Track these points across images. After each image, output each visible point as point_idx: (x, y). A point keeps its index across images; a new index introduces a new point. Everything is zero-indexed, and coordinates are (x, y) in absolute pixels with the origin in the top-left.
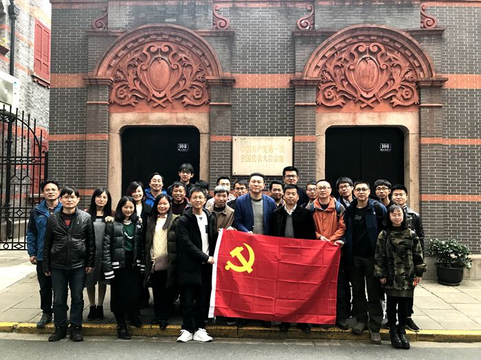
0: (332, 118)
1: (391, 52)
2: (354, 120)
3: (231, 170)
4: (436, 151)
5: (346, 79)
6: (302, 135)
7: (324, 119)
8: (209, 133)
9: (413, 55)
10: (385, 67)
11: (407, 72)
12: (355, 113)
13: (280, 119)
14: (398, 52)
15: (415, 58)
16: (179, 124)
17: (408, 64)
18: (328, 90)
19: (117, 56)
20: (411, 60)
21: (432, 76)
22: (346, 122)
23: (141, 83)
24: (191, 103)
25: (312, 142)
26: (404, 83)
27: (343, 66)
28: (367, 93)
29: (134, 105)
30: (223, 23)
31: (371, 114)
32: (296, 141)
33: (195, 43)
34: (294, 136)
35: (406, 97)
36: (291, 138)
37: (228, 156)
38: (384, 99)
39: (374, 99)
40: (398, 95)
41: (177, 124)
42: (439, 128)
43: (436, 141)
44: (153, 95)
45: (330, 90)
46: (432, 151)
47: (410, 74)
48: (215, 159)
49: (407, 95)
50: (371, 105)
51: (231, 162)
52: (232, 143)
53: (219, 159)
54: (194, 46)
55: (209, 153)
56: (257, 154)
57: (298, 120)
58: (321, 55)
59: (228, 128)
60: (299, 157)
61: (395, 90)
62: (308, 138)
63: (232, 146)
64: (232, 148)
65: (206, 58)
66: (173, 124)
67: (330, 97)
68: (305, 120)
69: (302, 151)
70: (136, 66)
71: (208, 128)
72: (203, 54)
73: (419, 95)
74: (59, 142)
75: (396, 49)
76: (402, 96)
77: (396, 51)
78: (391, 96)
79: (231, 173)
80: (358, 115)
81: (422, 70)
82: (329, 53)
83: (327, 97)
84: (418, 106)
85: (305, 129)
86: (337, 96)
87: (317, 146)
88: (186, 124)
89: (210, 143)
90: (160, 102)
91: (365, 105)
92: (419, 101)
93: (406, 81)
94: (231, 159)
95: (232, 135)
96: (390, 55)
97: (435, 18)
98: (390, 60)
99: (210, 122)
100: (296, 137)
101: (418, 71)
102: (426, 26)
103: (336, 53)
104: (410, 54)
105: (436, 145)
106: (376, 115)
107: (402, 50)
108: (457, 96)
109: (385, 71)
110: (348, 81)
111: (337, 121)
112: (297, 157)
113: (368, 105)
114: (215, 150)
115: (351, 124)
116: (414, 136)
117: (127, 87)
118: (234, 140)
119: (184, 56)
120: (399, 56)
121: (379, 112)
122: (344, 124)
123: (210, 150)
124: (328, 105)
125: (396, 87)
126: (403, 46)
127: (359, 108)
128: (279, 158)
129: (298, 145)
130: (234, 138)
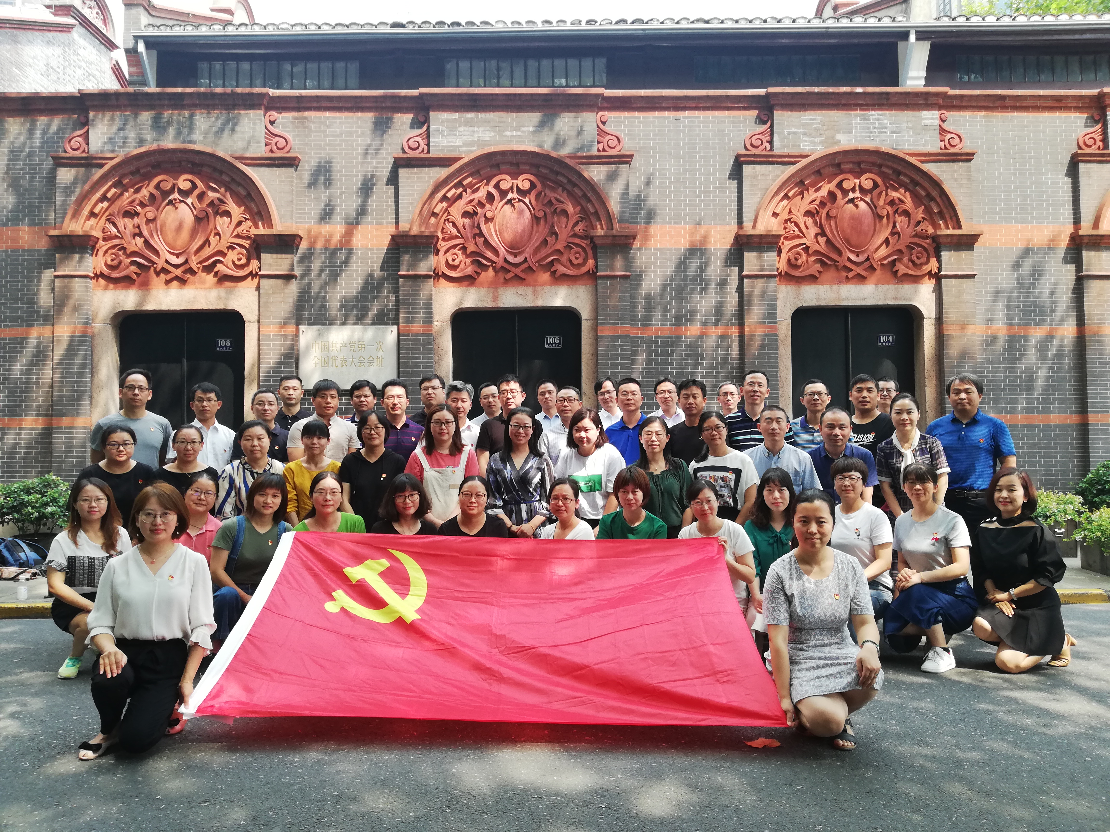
0: (460, 295)
1: (553, 189)
2: (495, 298)
4: (620, 346)
5: (481, 234)
6: (411, 322)
7: (447, 297)
8: (258, 321)
9: (585, 195)
10: (541, 214)
11: (576, 224)
12: (497, 288)
13: (377, 297)
14: (564, 189)
15: (589, 200)
16: (211, 307)
17: (578, 208)
18: (452, 251)
19: (104, 198)
20: (583, 202)
21: (612, 229)
22: (483, 301)
23: (146, 242)
24: (229, 272)
25: (429, 335)
26: (571, 240)
27: (476, 213)
28: (516, 256)
29: (135, 277)
30: (282, 143)
31: (522, 290)
32: (401, 332)
33: (234, 176)
34: (398, 325)
35: (576, 262)
36: (395, 328)
37: (291, 359)
38: (540, 265)
39: (525, 266)
40: (564, 259)
41: (206, 307)
42: (626, 310)
43: (620, 330)
44: (167, 261)
45: (456, 251)
46: (615, 346)
47: (581, 226)
48: (269, 364)
49: (577, 258)
50: (522, 275)
51: (297, 368)
52: (297, 336)
54: (233, 179)
55: (259, 355)
56: (339, 355)
57: (404, 300)
58: (440, 195)
59: (289, 313)
60: (407, 358)
61: (558, 252)
62: (422, 328)
63: (297, 341)
64: (297, 345)
65: (253, 200)
66: (202, 307)
67: (456, 263)
68: (416, 300)
69: (412, 349)
70: (137, 214)
71: (257, 313)
72: (249, 194)
73: (595, 258)
74: (10, 339)
75: (559, 184)
76: (570, 261)
77: (560, 189)
78: (552, 261)
80: (501, 290)
81: (599, 219)
82: (453, 191)
83: (450, 262)
84: (592, 276)
85: (415, 313)
86: (468, 261)
87: (437, 341)
88: (222, 307)
89: (260, 338)
90: (178, 272)
91: (511, 275)
92: (596, 267)
93: (575, 235)
94: (297, 364)
95: (298, 324)
96: (551, 195)
97: (621, 136)
98: (550, 203)
99: (260, 304)
100: (402, 326)
101: (593, 219)
102: (607, 148)
103: (466, 191)
104: (580, 193)
105: (620, 336)
106: (529, 290)
107: (569, 187)
108: (656, 259)
109: (542, 222)
110: (484, 236)
111: (468, 301)
112: (404, 358)
113: (516, 275)
114: (268, 350)
115: (490, 305)
116: (589, 323)
117: (124, 249)
118: (300, 332)
119: (218, 195)
120: (563, 197)
121: (535, 286)
122: (479, 305)
123: (260, 350)
124: (453, 274)
125: (560, 246)
126: (570, 181)
127: (502, 280)
128: (375, 361)
129: (405, 340)
130: (302, 328)
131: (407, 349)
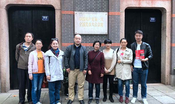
0: (128, 2)
3: (74, 31)
6: (113, 11)
7: (124, 3)
8: (61, 10)
13: (100, 2)
16: (43, 4)
22: (135, 5)
25: (118, 16)
31: (148, 1)
32: (110, 15)
34: (108, 12)
36: (107, 13)
37: (72, 23)
41: (41, 4)
48: (65, 24)
51: (74, 26)
52: (74, 15)
53: (67, 24)
55: (61, 21)
56: (89, 22)
57: (110, 3)
59: (72, 7)
60: (111, 24)
62: (116, 13)
63: (74, 17)
64: (74, 18)
66: (39, 4)
68: (115, 3)
71: (60, 6)
79: (74, 33)
85: (114, 8)
87: (121, 18)
88: (47, 4)
89: (61, 15)
94: (74, 25)
95: (74, 11)
99: (61, 3)
100: (110, 12)
111: (131, 4)
112: (110, 24)
114: (65, 19)
115: (138, 6)
116: (169, 13)
118: (75, 14)
121: (152, 0)
122: (134, 6)
123: (61, 19)
128: (100, 24)
129: (111, 17)
130: (75, 12)
131: (112, 20)
